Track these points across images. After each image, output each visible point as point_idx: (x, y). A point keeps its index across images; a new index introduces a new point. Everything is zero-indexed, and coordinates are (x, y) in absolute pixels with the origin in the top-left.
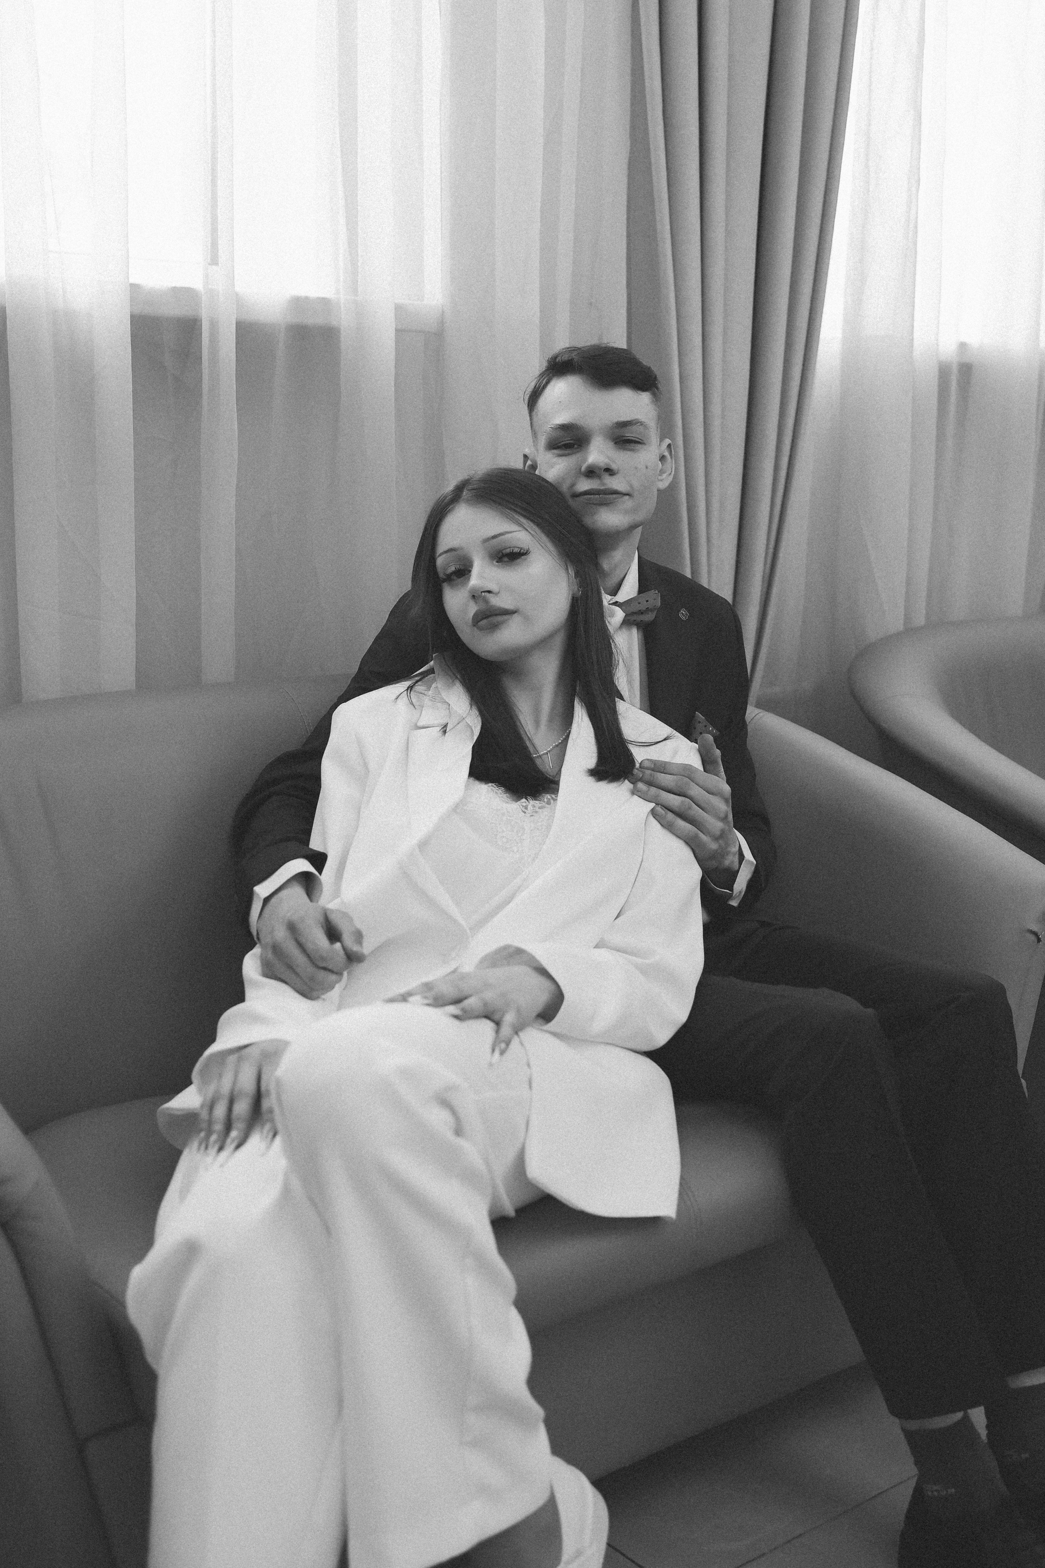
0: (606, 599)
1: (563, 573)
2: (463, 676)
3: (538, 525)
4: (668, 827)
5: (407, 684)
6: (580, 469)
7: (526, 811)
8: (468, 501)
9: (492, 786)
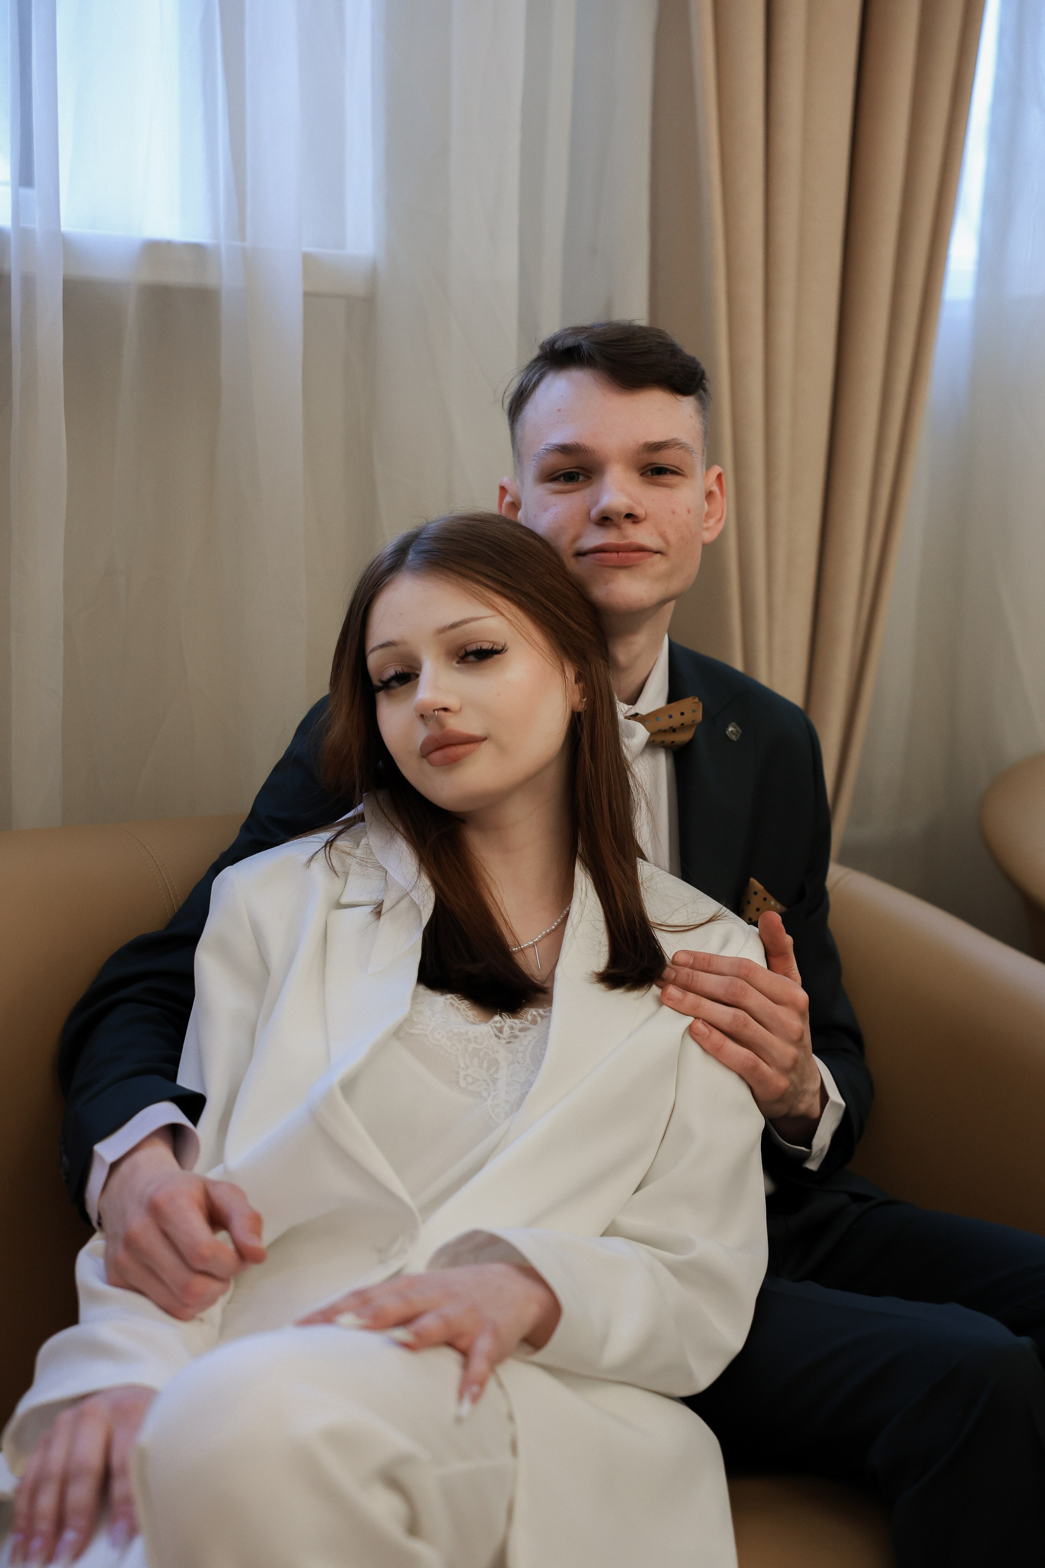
0: (622, 709)
1: (557, 677)
2: (407, 828)
3: (521, 606)
4: (714, 1052)
5: (325, 835)
6: (589, 514)
7: (500, 1035)
8: (416, 570)
9: (452, 998)
